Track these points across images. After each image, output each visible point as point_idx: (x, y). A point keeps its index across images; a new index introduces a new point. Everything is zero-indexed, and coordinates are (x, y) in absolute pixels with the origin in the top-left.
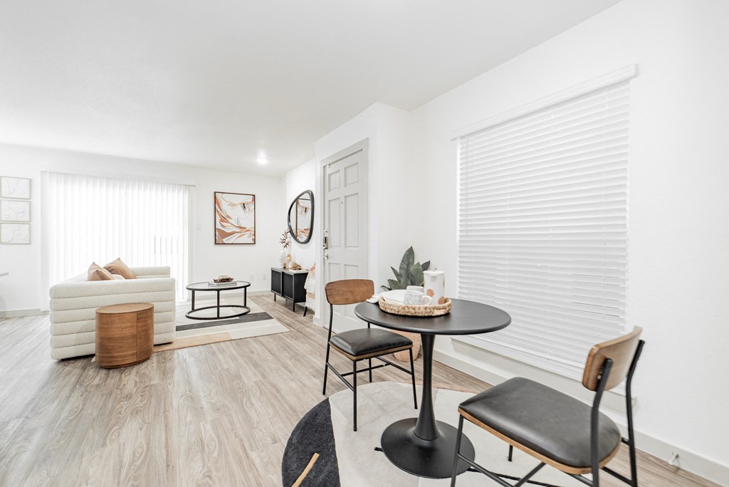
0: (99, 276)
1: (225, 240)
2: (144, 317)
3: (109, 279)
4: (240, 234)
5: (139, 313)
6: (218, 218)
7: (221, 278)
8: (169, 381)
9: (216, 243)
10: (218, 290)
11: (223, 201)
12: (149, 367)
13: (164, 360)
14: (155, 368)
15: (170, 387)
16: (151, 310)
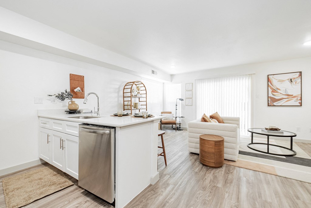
0: (204, 120)
1: (275, 104)
2: (219, 144)
3: (208, 122)
4: (288, 99)
5: (216, 142)
6: (270, 90)
7: (271, 128)
8: (227, 190)
9: (268, 106)
10: (268, 136)
11: (273, 79)
12: (220, 172)
13: (228, 172)
14: (222, 175)
15: (227, 195)
16: (222, 141)
